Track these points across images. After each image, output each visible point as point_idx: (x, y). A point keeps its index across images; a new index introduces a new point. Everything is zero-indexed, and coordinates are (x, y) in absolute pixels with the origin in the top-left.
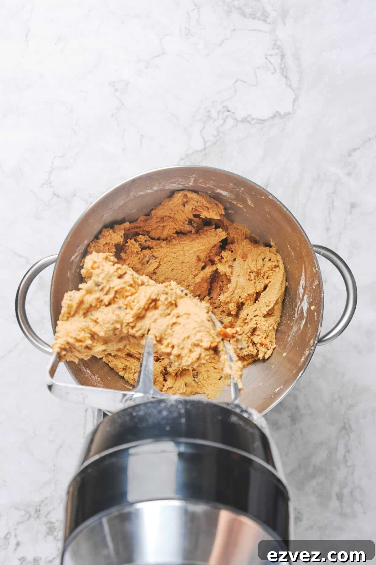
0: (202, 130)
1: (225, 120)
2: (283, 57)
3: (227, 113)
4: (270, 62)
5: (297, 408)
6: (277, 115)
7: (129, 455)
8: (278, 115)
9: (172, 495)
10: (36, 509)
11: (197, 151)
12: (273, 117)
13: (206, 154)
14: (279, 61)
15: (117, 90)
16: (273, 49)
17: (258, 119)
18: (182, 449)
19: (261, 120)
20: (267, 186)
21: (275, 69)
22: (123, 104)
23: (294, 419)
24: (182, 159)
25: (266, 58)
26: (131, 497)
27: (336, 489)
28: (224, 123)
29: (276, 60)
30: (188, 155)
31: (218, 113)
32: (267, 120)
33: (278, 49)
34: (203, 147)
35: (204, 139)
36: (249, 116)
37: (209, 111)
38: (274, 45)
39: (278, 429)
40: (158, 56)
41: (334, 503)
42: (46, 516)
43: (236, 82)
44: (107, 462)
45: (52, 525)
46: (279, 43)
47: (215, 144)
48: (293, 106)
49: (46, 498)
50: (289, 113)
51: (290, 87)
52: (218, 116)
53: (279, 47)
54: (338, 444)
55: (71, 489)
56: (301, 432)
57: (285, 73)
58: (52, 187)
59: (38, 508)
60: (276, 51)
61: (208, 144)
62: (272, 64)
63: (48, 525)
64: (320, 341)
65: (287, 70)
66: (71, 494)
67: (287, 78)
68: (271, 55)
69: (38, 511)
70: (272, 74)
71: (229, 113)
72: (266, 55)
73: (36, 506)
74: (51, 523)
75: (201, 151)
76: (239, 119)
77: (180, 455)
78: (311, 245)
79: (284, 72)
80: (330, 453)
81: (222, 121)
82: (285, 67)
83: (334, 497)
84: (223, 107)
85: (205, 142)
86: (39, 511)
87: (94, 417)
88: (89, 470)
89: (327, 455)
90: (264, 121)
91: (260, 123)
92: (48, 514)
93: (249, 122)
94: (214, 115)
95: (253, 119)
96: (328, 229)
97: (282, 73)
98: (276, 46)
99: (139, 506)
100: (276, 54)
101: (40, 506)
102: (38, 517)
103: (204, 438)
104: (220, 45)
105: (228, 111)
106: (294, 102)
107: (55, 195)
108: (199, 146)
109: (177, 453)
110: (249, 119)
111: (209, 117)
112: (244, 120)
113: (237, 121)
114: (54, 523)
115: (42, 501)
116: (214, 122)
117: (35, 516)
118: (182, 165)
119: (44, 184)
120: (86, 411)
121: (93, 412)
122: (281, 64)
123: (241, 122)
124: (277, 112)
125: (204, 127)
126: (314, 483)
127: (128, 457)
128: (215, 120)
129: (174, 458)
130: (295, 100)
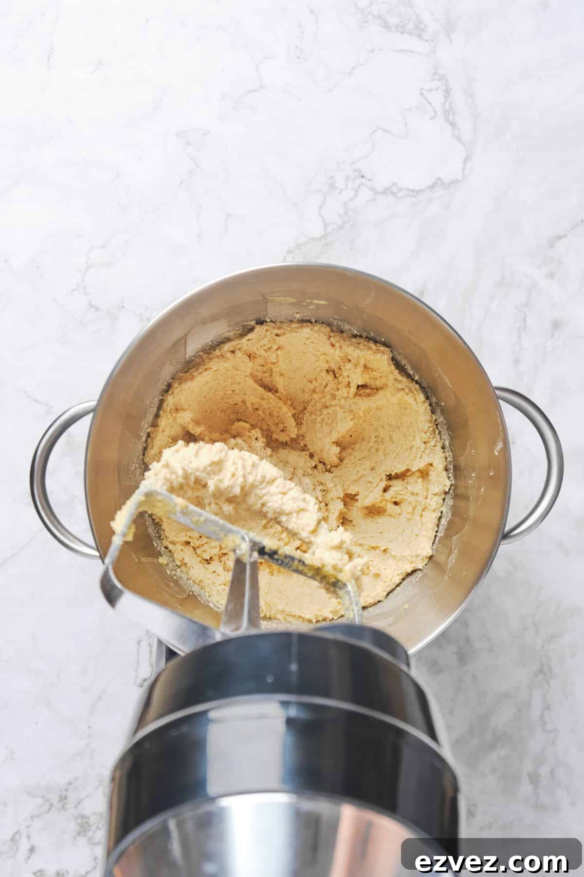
0: (321, 207)
1: (357, 191)
2: (447, 92)
3: (359, 181)
4: (427, 100)
5: (468, 640)
6: (437, 183)
7: (210, 721)
8: (439, 182)
9: (275, 785)
10: (61, 796)
11: (313, 239)
12: (432, 187)
13: (327, 244)
14: (443, 100)
15: (188, 144)
16: (433, 80)
17: (408, 190)
18: (293, 712)
19: (413, 191)
20: (422, 294)
21: (436, 112)
22: (198, 166)
23: (463, 658)
24: (289, 252)
25: (422, 94)
26: (212, 789)
27: (528, 767)
28: (356, 195)
29: (437, 98)
30: (299, 246)
31: (347, 178)
32: (422, 191)
33: (440, 80)
34: (323, 233)
35: (324, 219)
36: (395, 184)
37: (333, 177)
38: (435, 73)
39: (439, 672)
40: (254, 91)
41: (526, 789)
42: (76, 807)
43: (374, 131)
44: (174, 733)
45: (85, 820)
46: (441, 72)
47: (341, 228)
48: (464, 169)
49: (77, 778)
50: (458, 181)
51: (459, 139)
52: (346, 185)
53: (442, 78)
54: (531, 696)
55: (118, 774)
56: (474, 677)
57: (451, 118)
58: (87, 294)
59: (64, 793)
60: (437, 84)
61: (330, 229)
62: (430, 104)
63: (79, 821)
64: (506, 536)
65: (454, 114)
66: (117, 782)
67: (453, 124)
68: (430, 90)
69: (63, 799)
70: (432, 118)
71: (363, 180)
72: (422, 89)
73: (60, 791)
74: (83, 817)
75: (319, 239)
76: (380, 190)
77: (290, 722)
78: (493, 388)
79: (449, 116)
80: (520, 711)
81: (352, 193)
82: (451, 108)
83: (525, 779)
84: (355, 170)
85: (326, 225)
86: (66, 798)
87: (151, 652)
88: (147, 745)
89: (515, 714)
90: (418, 192)
91: (412, 196)
92: (79, 803)
93: (395, 194)
94: (340, 183)
95: (401, 190)
96: (517, 361)
97: (446, 119)
98: (438, 76)
99: (225, 802)
100: (437, 88)
101: (66, 790)
102: (63, 808)
103: (326, 694)
104: (350, 74)
105: (363, 177)
106: (465, 163)
107: (91, 306)
108: (317, 230)
109: (284, 720)
110: (394, 189)
111: (332, 186)
112: (387, 191)
113: (376, 193)
114: (88, 818)
115: (70, 784)
116: (340, 193)
117: (60, 805)
118: (290, 261)
119: (74, 290)
120: (139, 642)
121: (150, 645)
122: (444, 104)
123: (382, 193)
124: (439, 178)
125: (324, 202)
126: (493, 757)
127: (207, 724)
128: (342, 190)
129: (280, 726)
130: (467, 159)
